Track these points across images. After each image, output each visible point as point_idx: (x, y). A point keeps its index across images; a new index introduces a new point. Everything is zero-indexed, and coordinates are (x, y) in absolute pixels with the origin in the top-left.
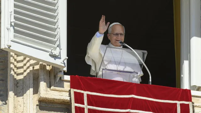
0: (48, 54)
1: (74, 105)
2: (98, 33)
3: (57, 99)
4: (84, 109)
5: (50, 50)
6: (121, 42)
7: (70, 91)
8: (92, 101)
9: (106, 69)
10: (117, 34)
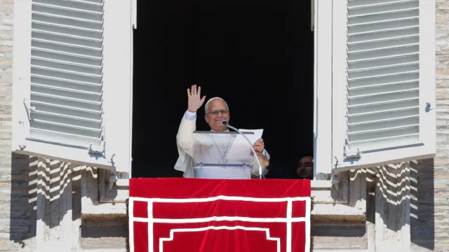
0: (87, 151)
1: (132, 219)
2: (187, 112)
3: (106, 215)
4: (146, 224)
5: (88, 146)
6: (224, 123)
7: (127, 200)
8: (160, 211)
9: (202, 163)
10: (216, 112)
